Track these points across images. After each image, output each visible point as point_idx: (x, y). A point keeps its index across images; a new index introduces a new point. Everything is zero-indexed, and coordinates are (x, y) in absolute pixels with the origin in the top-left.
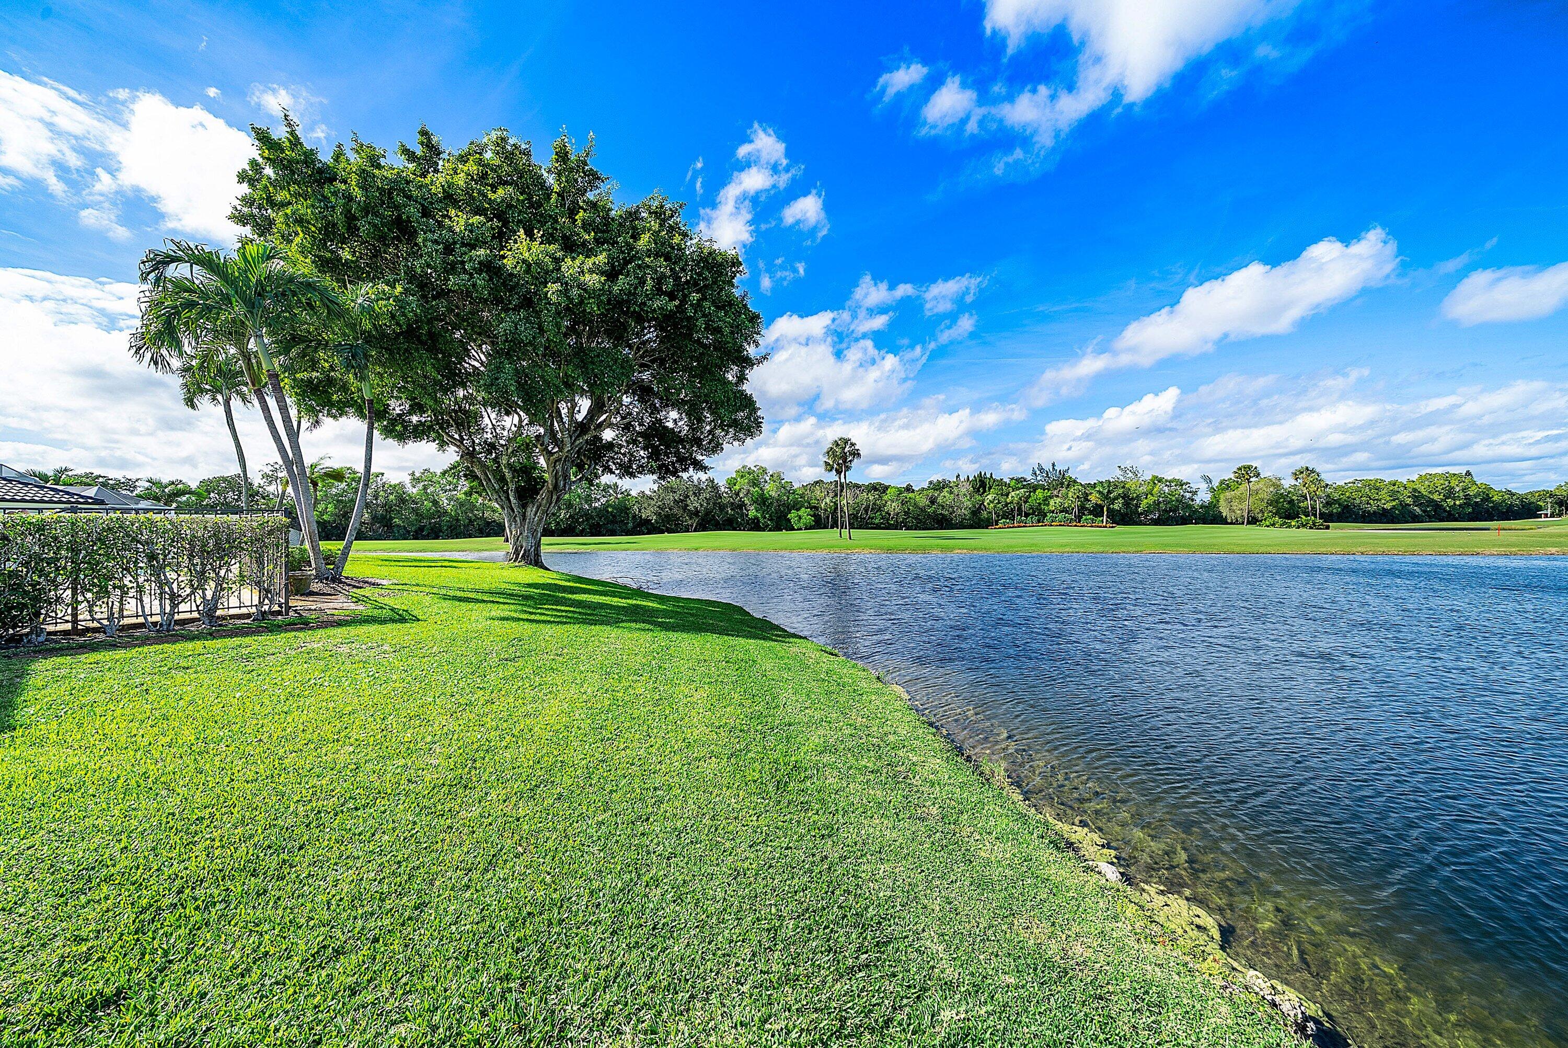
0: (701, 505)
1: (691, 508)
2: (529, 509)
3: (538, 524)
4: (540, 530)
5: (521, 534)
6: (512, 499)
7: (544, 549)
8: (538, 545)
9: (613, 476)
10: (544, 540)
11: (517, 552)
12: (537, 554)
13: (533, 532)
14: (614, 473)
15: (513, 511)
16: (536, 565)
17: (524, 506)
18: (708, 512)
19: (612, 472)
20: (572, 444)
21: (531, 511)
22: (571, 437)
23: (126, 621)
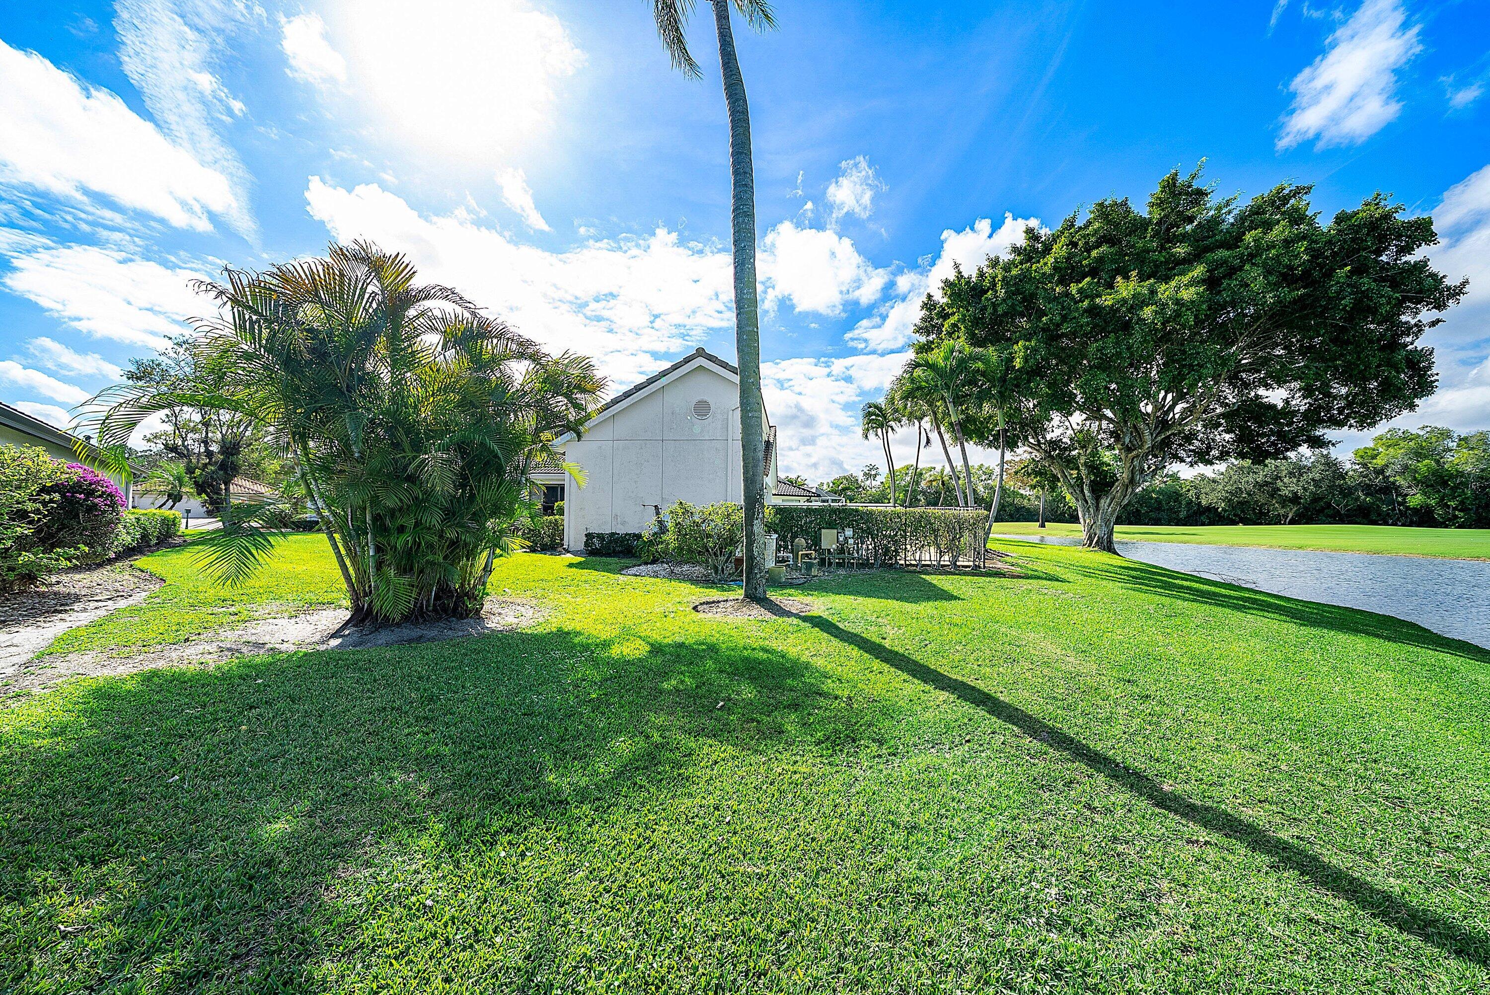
0: (1305, 489)
1: (1285, 492)
2: (1102, 501)
3: (1112, 515)
4: (1113, 519)
5: (1095, 523)
6: (1086, 492)
7: (1116, 537)
8: (1111, 533)
9: (1183, 464)
10: (1117, 528)
11: (1090, 539)
12: (1110, 541)
13: (1107, 522)
14: (1184, 461)
15: (1087, 503)
16: (1109, 551)
17: (1097, 499)
18: (1316, 499)
19: (1182, 460)
20: (1153, 440)
21: (1104, 503)
22: (1152, 435)
23: (923, 563)
